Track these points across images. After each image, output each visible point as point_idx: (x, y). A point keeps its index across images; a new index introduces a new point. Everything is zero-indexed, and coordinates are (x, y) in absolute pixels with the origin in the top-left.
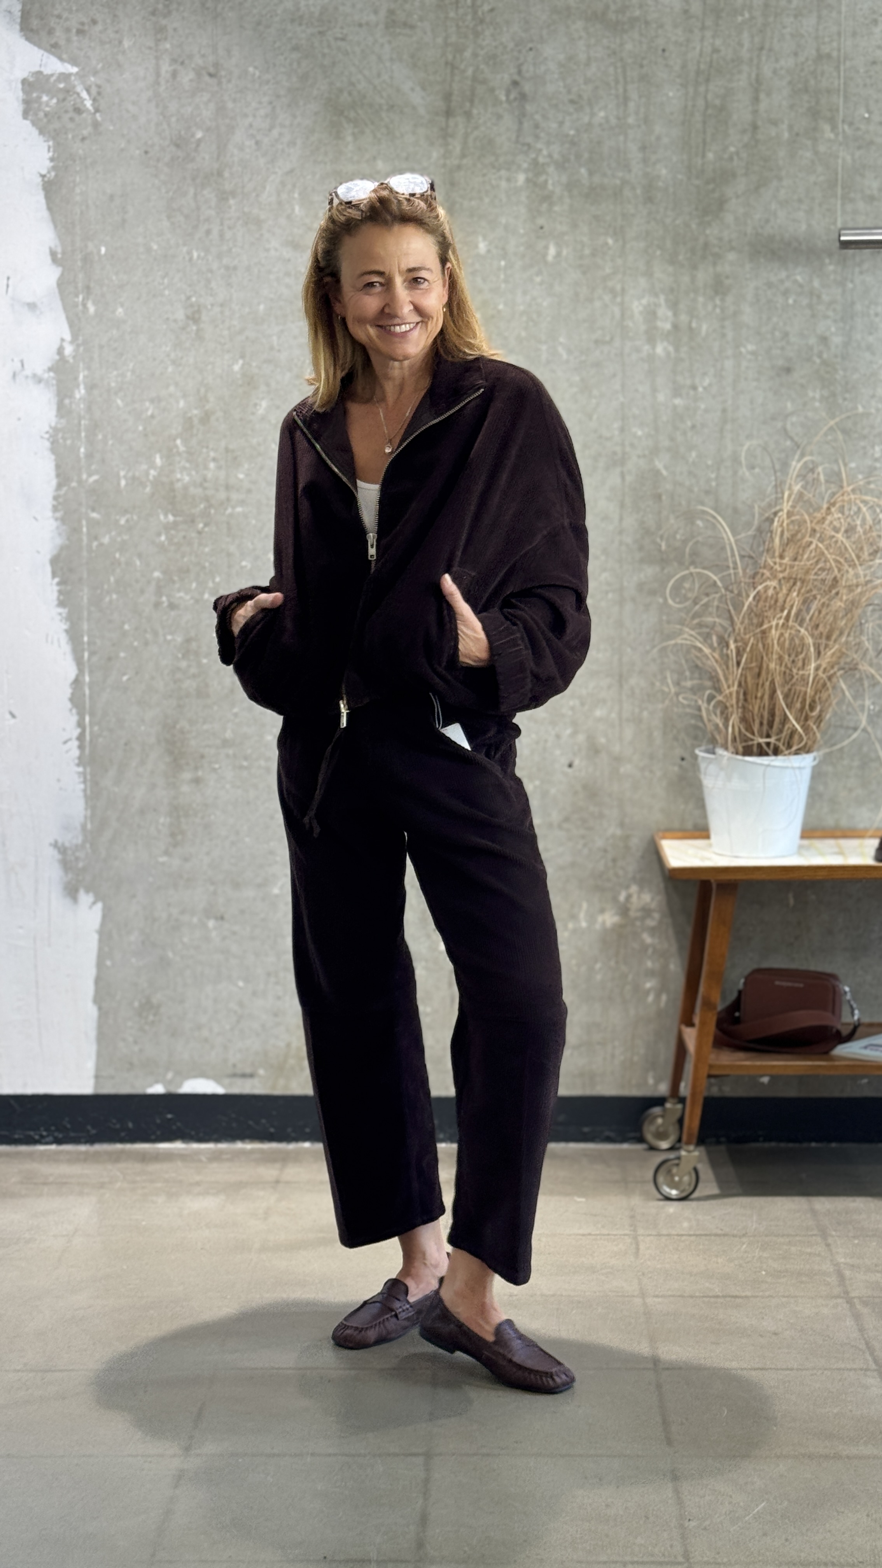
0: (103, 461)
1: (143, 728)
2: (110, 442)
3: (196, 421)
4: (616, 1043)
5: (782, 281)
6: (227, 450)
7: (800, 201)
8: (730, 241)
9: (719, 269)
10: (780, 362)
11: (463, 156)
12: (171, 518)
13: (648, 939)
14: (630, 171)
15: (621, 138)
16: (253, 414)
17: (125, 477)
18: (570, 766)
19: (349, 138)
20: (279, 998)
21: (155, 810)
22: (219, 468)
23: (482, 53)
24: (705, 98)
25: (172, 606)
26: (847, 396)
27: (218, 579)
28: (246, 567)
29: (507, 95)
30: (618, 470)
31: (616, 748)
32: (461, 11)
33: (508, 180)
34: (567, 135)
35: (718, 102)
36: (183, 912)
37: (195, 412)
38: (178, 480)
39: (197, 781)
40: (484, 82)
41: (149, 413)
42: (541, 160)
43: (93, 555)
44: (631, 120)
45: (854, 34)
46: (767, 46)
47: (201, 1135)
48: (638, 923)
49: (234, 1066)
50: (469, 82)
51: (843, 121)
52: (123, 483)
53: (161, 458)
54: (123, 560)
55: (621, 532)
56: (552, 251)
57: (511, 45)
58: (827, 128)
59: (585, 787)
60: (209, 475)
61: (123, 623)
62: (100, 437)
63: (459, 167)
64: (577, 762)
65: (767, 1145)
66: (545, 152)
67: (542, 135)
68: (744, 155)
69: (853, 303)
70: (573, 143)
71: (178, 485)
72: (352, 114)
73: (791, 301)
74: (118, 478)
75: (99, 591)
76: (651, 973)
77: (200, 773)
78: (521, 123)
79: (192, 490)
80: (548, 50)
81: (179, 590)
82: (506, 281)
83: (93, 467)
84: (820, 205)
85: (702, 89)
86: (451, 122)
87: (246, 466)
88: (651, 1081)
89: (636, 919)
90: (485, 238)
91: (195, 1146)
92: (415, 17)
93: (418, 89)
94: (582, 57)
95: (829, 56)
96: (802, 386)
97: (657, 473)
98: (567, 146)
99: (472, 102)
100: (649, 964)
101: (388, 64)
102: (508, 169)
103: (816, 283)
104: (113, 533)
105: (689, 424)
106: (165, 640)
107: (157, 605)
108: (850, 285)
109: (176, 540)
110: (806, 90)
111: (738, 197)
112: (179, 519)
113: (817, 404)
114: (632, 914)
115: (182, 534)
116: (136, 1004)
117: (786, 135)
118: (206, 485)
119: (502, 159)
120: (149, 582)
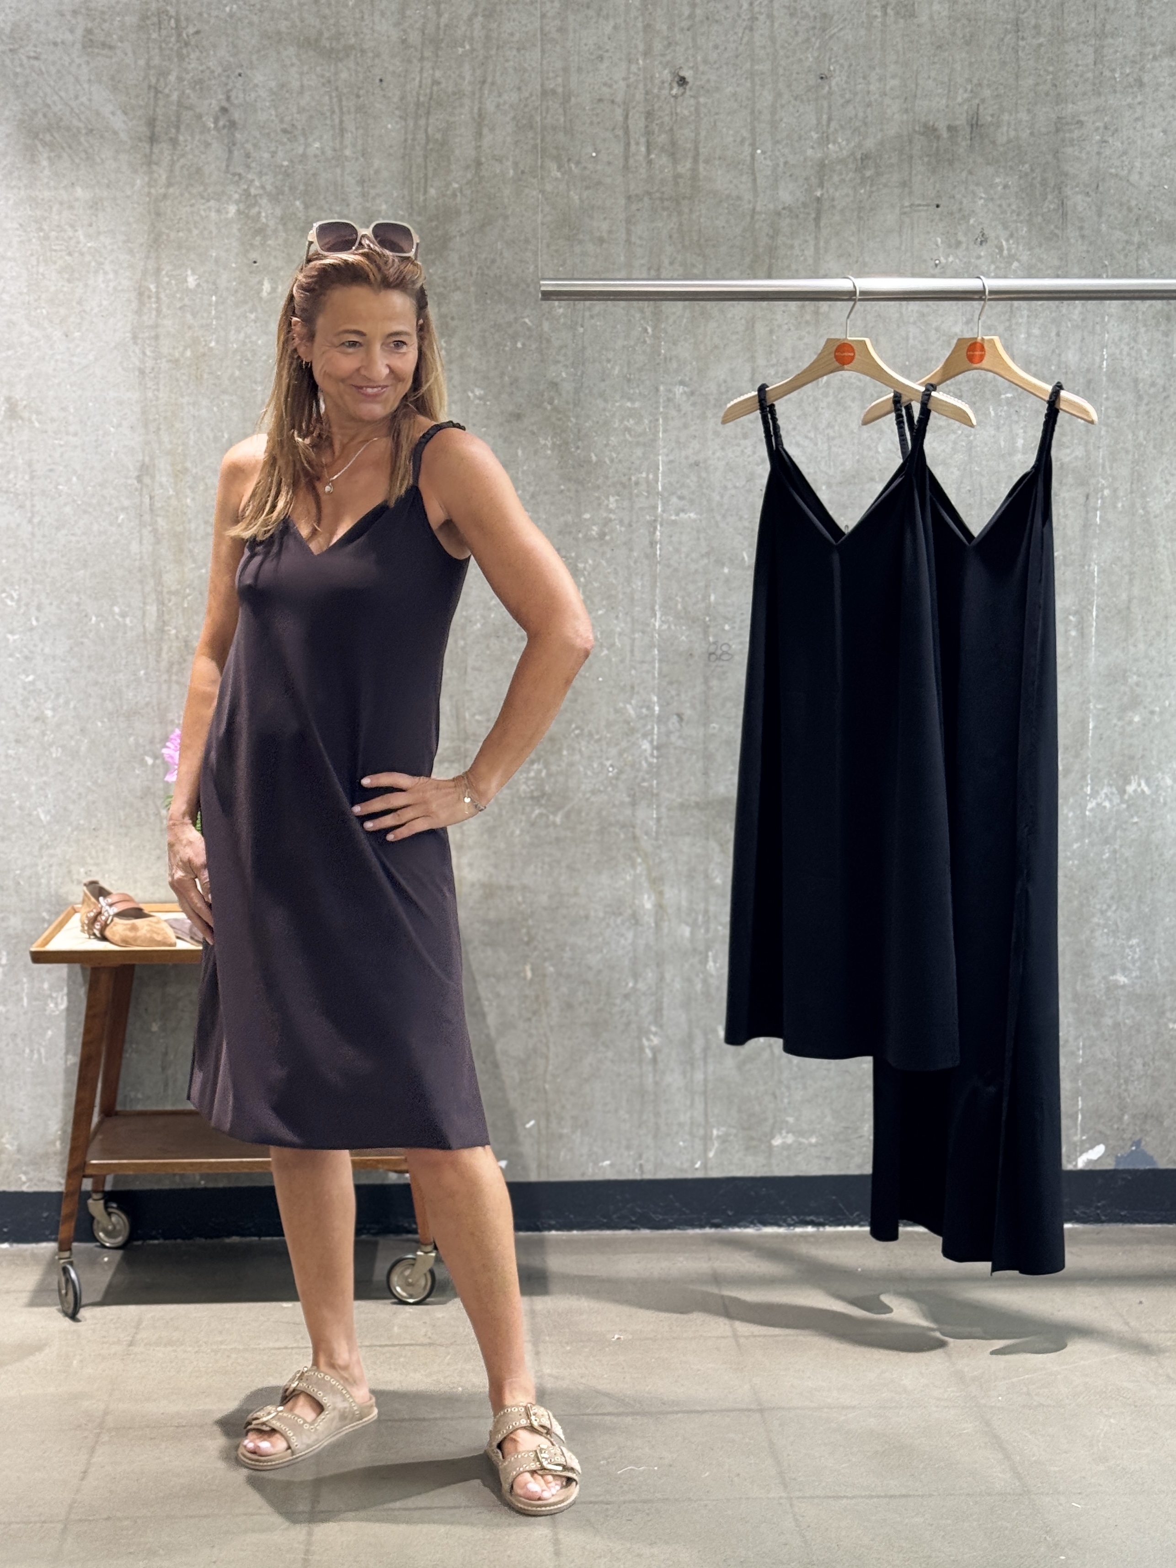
5: (510, 324)
7: (527, 241)
8: (455, 280)
9: (444, 310)
10: (511, 408)
11: (169, 185)
14: (348, 205)
15: (338, 171)
19: (45, 163)
23: (188, 77)
24: (426, 131)
26: (580, 444)
29: (216, 121)
32: (164, 33)
33: (218, 211)
34: (282, 166)
35: (438, 136)
40: (190, 108)
42: (253, 191)
44: (348, 152)
45: (579, 70)
46: (489, 80)
50: (174, 108)
51: (569, 160)
56: (267, 286)
57: (220, 70)
58: (553, 166)
63: (165, 196)
66: (257, 183)
67: (253, 165)
68: (468, 192)
69: (584, 348)
70: (287, 175)
72: (48, 138)
73: (519, 345)
78: (230, 152)
80: (259, 78)
82: (218, 318)
84: (548, 246)
85: (422, 122)
86: (156, 150)
90: (194, 272)
92: (115, 36)
93: (119, 112)
94: (295, 85)
95: (554, 92)
96: (533, 433)
98: (280, 177)
99: (178, 128)
101: (86, 86)
102: (218, 200)
103: (546, 326)
108: (581, 330)
110: (531, 127)
111: (462, 235)
113: (549, 452)
117: (511, 172)
119: (210, 190)
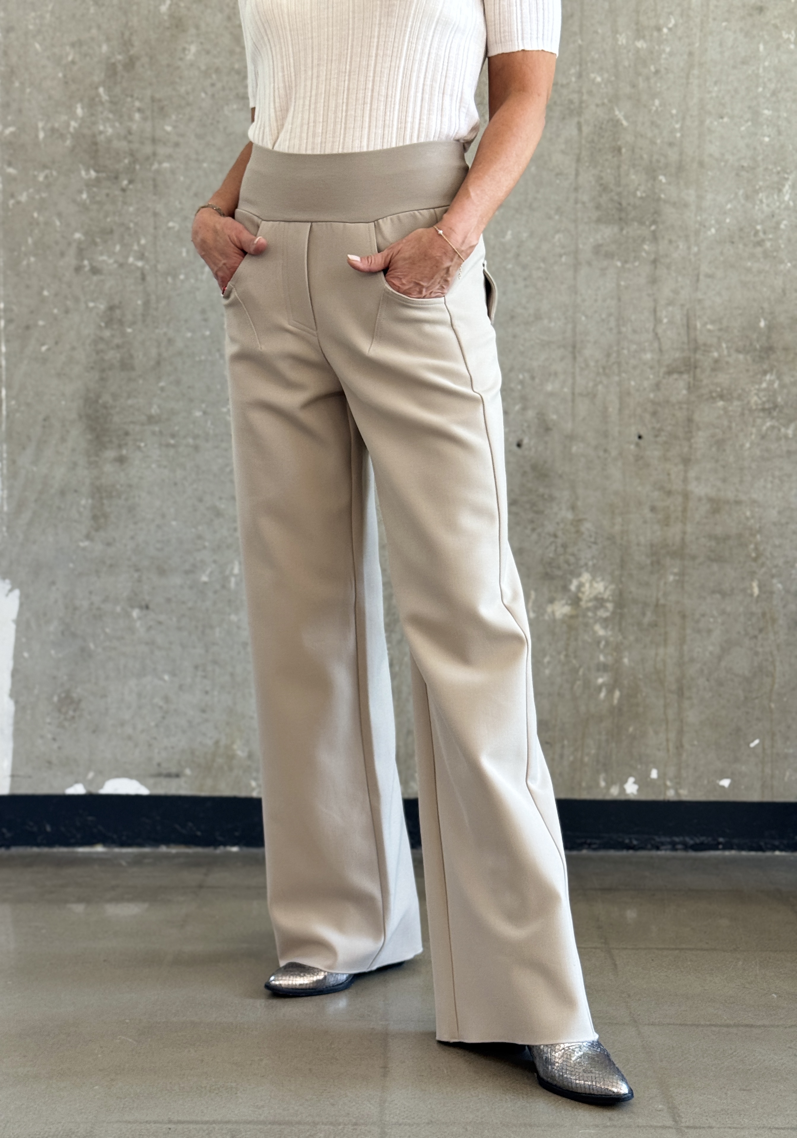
0: (20, 111)
1: (63, 403)
2: (28, 90)
3: (120, 67)
4: (566, 742)
6: (153, 99)
12: (93, 174)
13: (601, 632)
16: (181, 59)
17: (43, 129)
18: (519, 445)
20: (207, 693)
21: (76, 491)
22: (145, 119)
25: (95, 271)
27: (143, 242)
28: (173, 228)
30: (576, 120)
31: (568, 426)
36: (106, 600)
37: (120, 57)
38: (101, 133)
39: (121, 460)
41: (70, 58)
43: (10, 214)
47: (124, 838)
48: (590, 614)
49: (159, 765)
52: (41, 135)
53: (83, 108)
54: (41, 219)
55: (576, 189)
59: (534, 467)
60: (134, 127)
61: (42, 289)
62: (17, 84)
64: (526, 441)
65: (727, 853)
71: (101, 138)
74: (36, 129)
75: (16, 254)
76: (604, 668)
77: (124, 452)
79: (116, 144)
81: (102, 254)
83: (9, 118)
87: (174, 117)
88: (603, 784)
89: (588, 609)
91: (117, 850)
97: (617, 123)
100: (602, 658)
104: (31, 190)
105: (652, 68)
106: (87, 307)
107: (78, 269)
109: (98, 198)
112: (103, 175)
114: (583, 604)
115: (106, 191)
116: (55, 699)
118: (130, 138)
120: (69, 244)
